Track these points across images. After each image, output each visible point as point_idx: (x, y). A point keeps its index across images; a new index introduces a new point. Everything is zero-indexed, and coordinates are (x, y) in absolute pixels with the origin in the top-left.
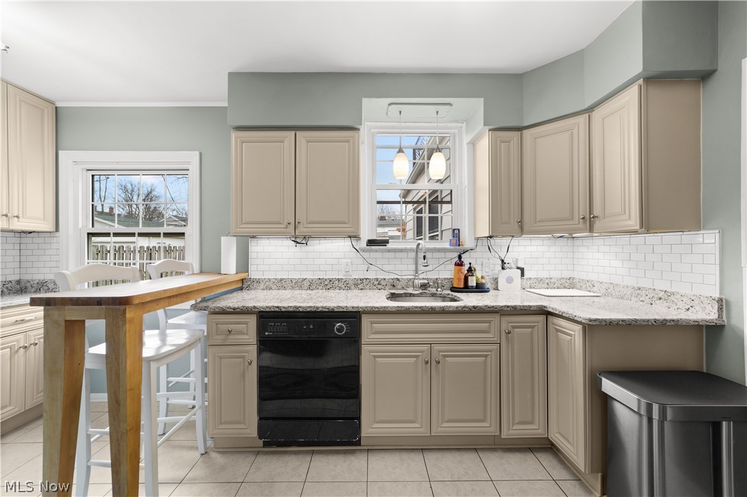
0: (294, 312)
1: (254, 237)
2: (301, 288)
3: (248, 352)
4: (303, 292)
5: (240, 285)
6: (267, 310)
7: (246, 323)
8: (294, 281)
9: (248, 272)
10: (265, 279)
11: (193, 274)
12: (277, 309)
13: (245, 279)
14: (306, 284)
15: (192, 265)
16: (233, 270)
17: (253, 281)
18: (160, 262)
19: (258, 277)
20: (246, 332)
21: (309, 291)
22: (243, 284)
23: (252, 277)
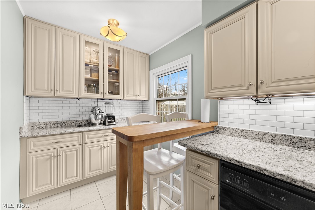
0: (257, 172)
1: (222, 98)
2: (262, 140)
3: (212, 187)
4: (265, 145)
5: (212, 130)
6: (228, 161)
7: (211, 165)
8: (255, 133)
9: (218, 122)
10: (229, 128)
11: (188, 120)
12: (238, 164)
13: (216, 126)
14: (268, 138)
15: (188, 115)
16: (208, 120)
17: (221, 128)
18: (174, 112)
19: (224, 126)
20: (210, 171)
21: (271, 145)
22: (214, 130)
23: (220, 126)
